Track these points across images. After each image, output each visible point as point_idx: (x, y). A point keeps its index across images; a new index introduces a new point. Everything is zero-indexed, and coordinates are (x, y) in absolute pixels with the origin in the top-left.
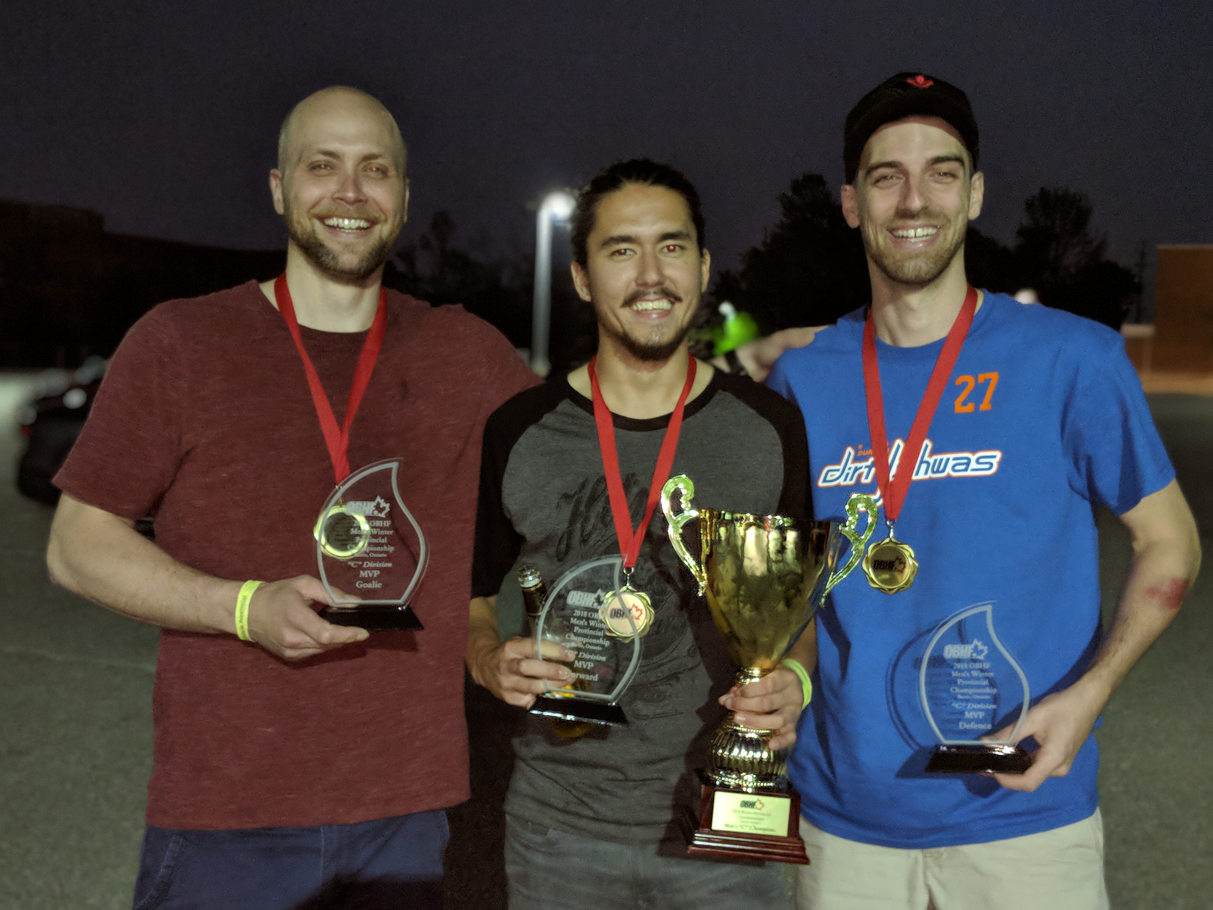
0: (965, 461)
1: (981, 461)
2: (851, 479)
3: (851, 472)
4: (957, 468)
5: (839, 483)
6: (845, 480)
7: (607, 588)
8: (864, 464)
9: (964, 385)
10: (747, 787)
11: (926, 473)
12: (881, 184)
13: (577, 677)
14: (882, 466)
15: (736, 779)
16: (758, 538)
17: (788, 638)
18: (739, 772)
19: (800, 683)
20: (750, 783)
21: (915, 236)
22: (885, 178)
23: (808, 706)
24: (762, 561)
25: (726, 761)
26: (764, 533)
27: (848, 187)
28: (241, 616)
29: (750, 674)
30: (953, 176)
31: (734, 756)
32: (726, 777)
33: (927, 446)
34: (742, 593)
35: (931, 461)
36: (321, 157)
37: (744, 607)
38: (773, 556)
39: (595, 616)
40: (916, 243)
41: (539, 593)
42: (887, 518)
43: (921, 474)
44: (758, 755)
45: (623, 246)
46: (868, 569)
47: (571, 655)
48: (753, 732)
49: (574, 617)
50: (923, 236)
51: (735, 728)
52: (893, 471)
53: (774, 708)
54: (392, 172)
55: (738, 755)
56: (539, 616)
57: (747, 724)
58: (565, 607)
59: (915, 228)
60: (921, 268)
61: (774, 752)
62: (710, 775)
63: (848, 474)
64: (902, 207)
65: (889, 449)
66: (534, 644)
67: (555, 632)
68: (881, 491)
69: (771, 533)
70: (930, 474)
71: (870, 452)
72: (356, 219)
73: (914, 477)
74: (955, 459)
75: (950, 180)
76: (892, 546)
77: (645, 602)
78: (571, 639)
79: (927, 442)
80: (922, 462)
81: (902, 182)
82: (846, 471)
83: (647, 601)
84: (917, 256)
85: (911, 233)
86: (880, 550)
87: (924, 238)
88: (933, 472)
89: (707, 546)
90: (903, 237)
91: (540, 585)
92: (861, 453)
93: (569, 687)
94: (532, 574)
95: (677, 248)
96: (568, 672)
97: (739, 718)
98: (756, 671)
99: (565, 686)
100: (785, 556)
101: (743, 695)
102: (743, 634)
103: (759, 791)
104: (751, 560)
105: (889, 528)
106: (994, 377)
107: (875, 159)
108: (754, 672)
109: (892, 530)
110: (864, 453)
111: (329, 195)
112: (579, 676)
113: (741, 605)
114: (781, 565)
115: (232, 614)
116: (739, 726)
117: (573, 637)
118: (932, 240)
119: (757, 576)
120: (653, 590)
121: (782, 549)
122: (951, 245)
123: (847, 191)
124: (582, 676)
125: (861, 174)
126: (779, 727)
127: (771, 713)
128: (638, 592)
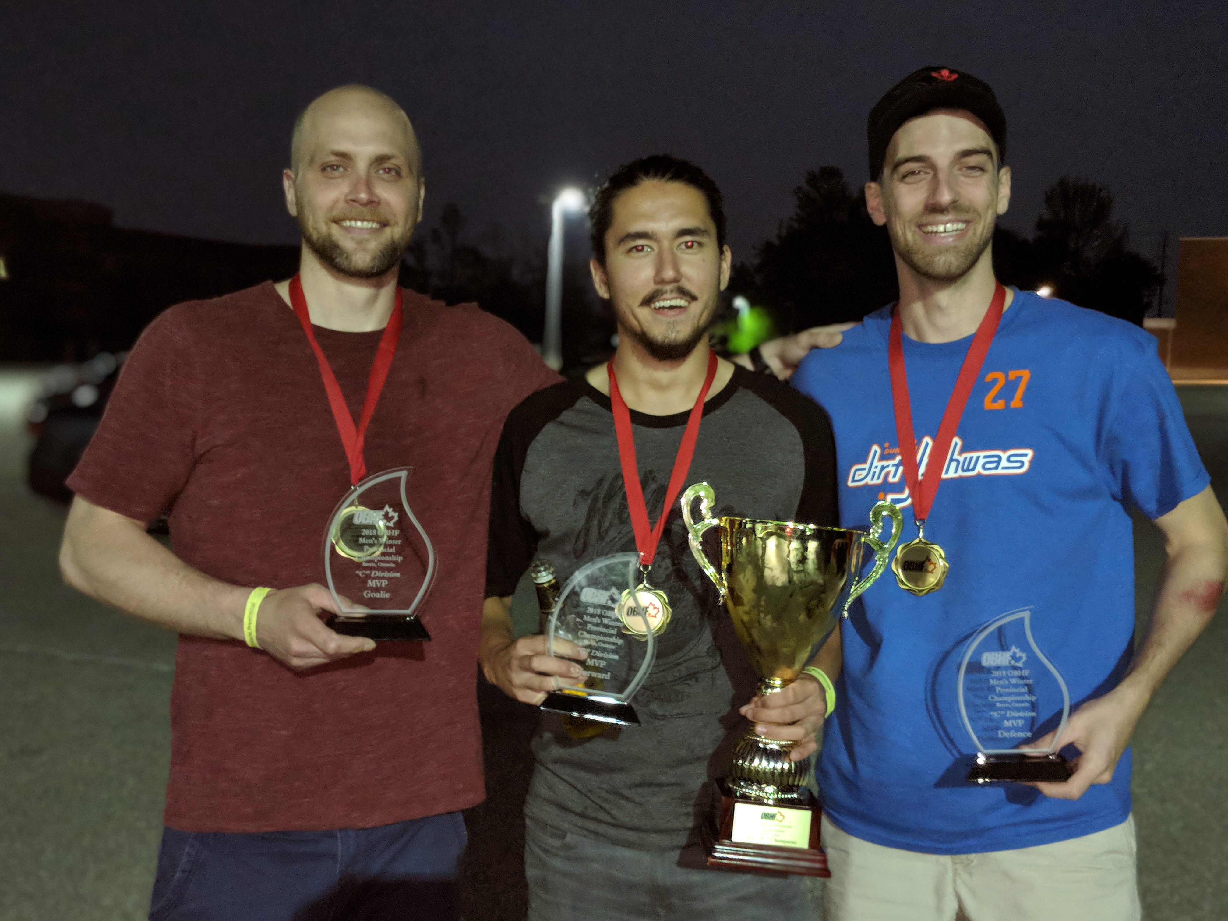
0: (996, 459)
1: (1012, 459)
2: (878, 478)
3: (878, 470)
4: (988, 466)
5: (867, 483)
6: (872, 479)
7: (622, 586)
8: (891, 462)
9: (995, 381)
10: (768, 799)
11: (956, 471)
12: (908, 180)
13: (589, 675)
14: (910, 464)
15: (756, 790)
16: (779, 547)
17: (810, 648)
18: (759, 783)
19: (823, 690)
20: (770, 794)
21: (945, 231)
22: (913, 173)
23: (831, 714)
24: (782, 571)
25: (746, 771)
26: (785, 543)
27: (873, 185)
28: (250, 623)
29: (772, 685)
30: (982, 169)
31: (755, 767)
32: (746, 788)
33: (956, 444)
34: (763, 603)
35: (961, 459)
36: (333, 158)
37: (765, 617)
38: (794, 566)
39: (609, 613)
40: (945, 237)
41: (552, 590)
42: (916, 519)
43: (950, 473)
44: (779, 766)
45: (640, 242)
46: (897, 570)
47: (584, 653)
48: (774, 743)
49: (587, 614)
50: (953, 231)
51: (755, 738)
52: (922, 470)
53: (797, 719)
54: (404, 172)
55: (758, 766)
56: (552, 613)
57: (768, 735)
58: (578, 604)
59: (945, 223)
60: (951, 263)
61: (795, 763)
62: (731, 786)
63: (874, 473)
64: (931, 202)
65: (916, 447)
66: (545, 641)
67: (568, 630)
68: (910, 490)
69: (792, 543)
70: (960, 473)
71: (897, 450)
72: (368, 221)
73: (944, 476)
74: (985, 457)
75: (978, 173)
76: (923, 546)
77: (662, 600)
78: (584, 636)
79: (956, 440)
80: (952, 460)
81: (929, 177)
82: (873, 470)
83: (664, 600)
84: (947, 250)
85: (941, 228)
86: (910, 551)
87: (954, 233)
88: (963, 470)
89: (728, 555)
90: (932, 232)
91: (553, 581)
92: (886, 452)
93: (581, 686)
94: (545, 570)
95: (695, 244)
96: (579, 669)
97: (760, 729)
98: (777, 682)
99: (577, 684)
100: (806, 566)
101: (764, 706)
102: (763, 644)
103: (781, 803)
104: (771, 569)
105: (919, 528)
106: (1026, 374)
107: (903, 152)
108: (775, 682)
109: (921, 530)
110: (891, 451)
111: (343, 197)
112: (591, 674)
113: (762, 615)
114: (802, 575)
115: (241, 620)
116: (760, 737)
117: (586, 635)
118: (961, 234)
119: (778, 587)
120: (670, 589)
121: (803, 560)
122: (981, 239)
123: (872, 189)
124: (594, 675)
125: (887, 171)
126: (800, 738)
127: (793, 723)
128: (655, 589)
